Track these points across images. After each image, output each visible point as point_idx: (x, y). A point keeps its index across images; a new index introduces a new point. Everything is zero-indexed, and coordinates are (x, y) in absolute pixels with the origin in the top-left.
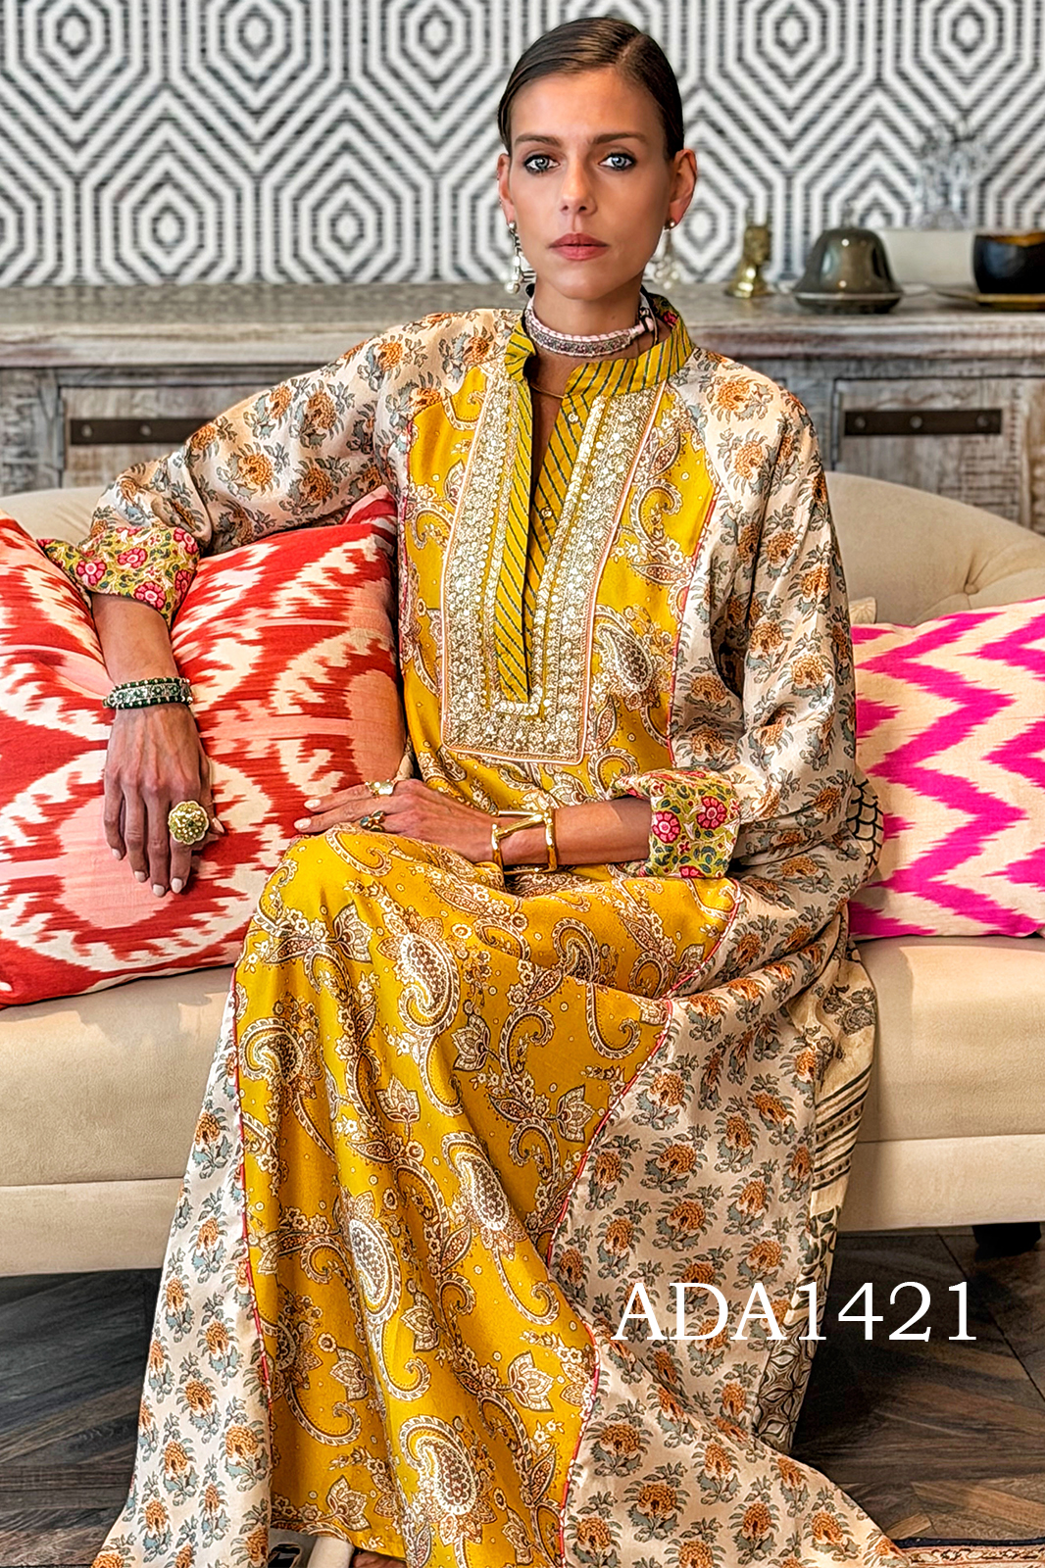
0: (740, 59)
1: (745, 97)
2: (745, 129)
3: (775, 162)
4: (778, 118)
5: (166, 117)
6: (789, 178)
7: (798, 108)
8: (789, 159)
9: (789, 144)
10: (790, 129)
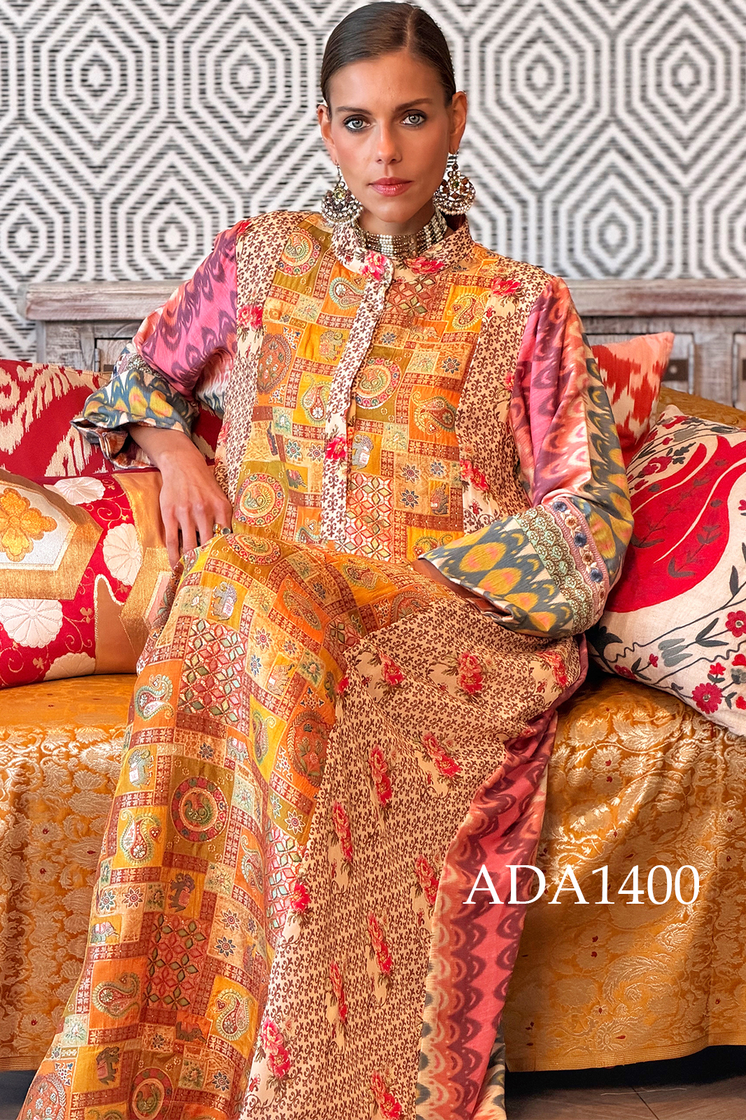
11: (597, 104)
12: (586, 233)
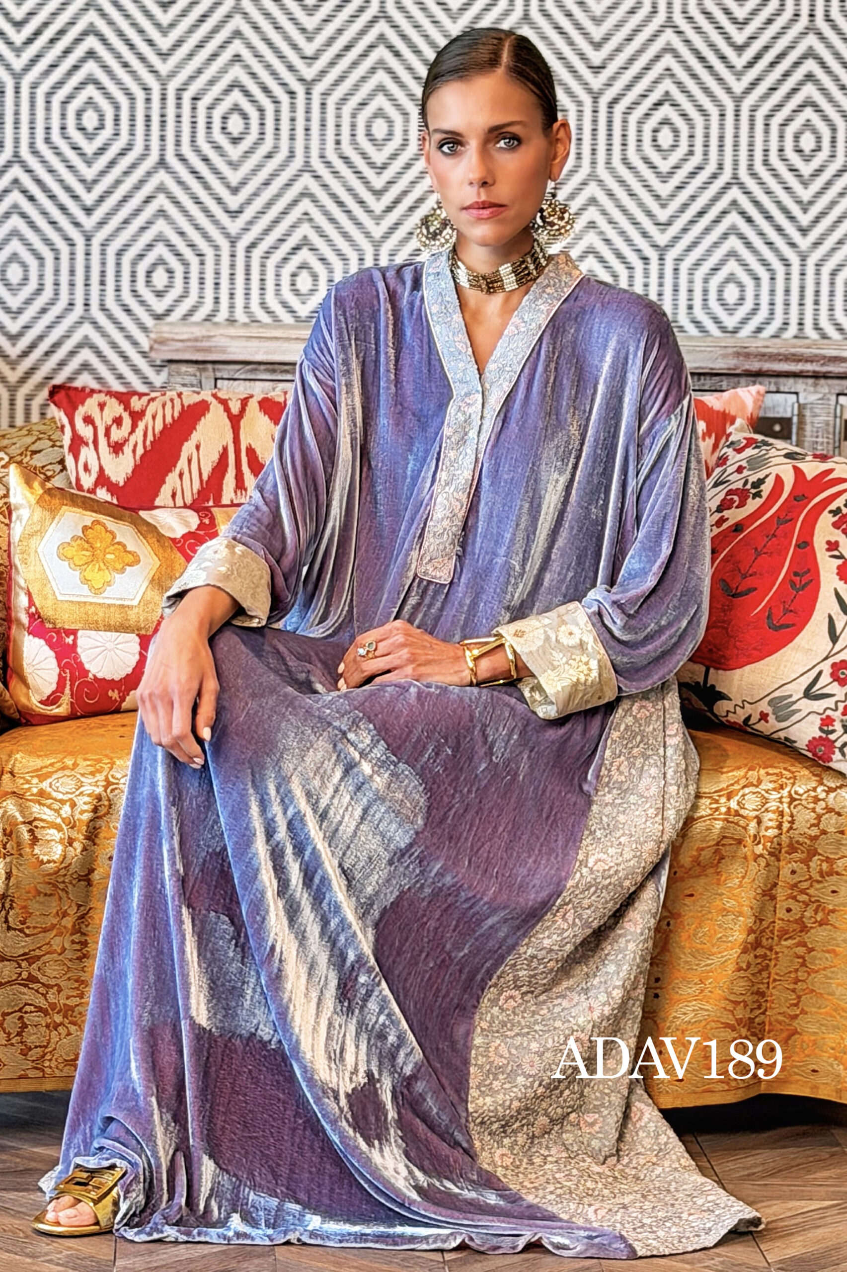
0: (766, 162)
1: (768, 193)
2: (769, 218)
3: (793, 245)
4: (796, 210)
5: (306, 194)
6: (803, 259)
7: (811, 203)
8: (804, 243)
9: (804, 231)
10: (805, 220)
11: (721, 167)
12: (705, 291)
